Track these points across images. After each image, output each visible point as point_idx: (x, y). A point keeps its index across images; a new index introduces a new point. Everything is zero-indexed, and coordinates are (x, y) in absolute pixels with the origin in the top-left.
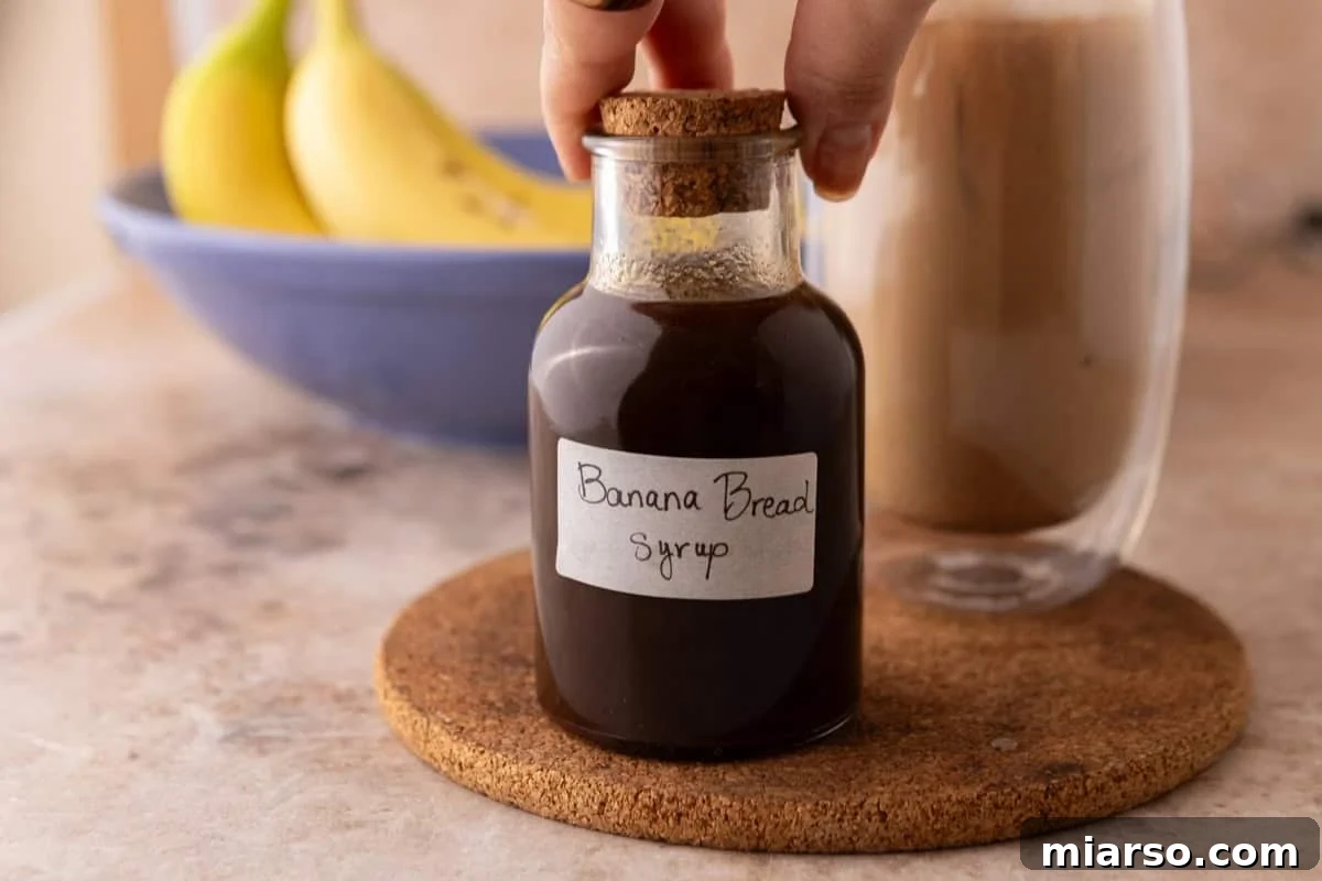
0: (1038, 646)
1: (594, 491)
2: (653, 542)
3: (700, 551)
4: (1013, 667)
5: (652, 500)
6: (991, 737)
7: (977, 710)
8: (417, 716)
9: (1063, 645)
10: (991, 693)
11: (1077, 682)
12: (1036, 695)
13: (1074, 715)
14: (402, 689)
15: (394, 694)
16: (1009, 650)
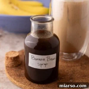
0: (74, 66)
1: (33, 58)
2: (40, 64)
3: (45, 64)
4: (72, 69)
5: (40, 60)
6: (70, 80)
7: (68, 76)
8: (10, 77)
9: (77, 66)
10: (70, 73)
11: (78, 72)
12: (74, 73)
13: (78, 76)
14: (8, 73)
15: (7, 73)
16: (71, 67)
